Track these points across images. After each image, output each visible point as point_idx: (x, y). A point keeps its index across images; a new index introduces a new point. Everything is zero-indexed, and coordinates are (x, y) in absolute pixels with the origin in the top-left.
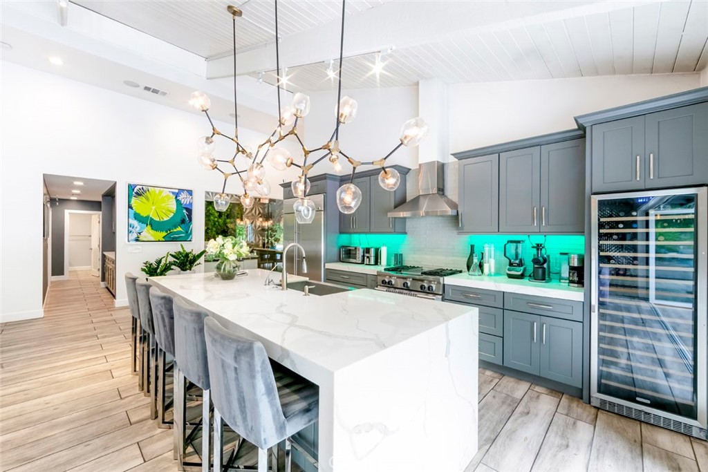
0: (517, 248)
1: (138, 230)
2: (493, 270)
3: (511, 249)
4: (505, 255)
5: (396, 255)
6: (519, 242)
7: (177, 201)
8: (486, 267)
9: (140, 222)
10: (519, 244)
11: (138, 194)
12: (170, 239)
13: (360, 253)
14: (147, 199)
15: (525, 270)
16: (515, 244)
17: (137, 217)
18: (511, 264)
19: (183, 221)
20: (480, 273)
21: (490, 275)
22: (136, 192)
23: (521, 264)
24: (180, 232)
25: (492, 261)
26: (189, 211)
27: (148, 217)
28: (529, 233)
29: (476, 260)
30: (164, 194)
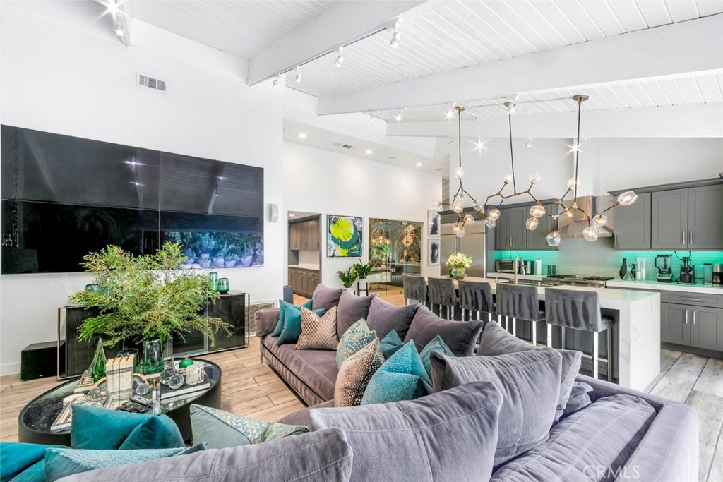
0: (665, 261)
1: (334, 248)
2: (644, 277)
3: (661, 262)
4: (655, 265)
5: (549, 267)
6: (668, 256)
7: (354, 226)
8: (639, 275)
9: (335, 242)
10: (667, 258)
11: (334, 222)
12: (351, 255)
13: (517, 265)
14: (338, 225)
15: (673, 276)
16: (663, 258)
17: (334, 239)
18: (660, 272)
19: (357, 242)
20: (633, 278)
21: (641, 280)
22: (333, 221)
23: (670, 271)
24: (355, 250)
25: (644, 271)
26: (361, 233)
27: (339, 239)
28: (675, 250)
29: (629, 269)
30: (347, 222)
